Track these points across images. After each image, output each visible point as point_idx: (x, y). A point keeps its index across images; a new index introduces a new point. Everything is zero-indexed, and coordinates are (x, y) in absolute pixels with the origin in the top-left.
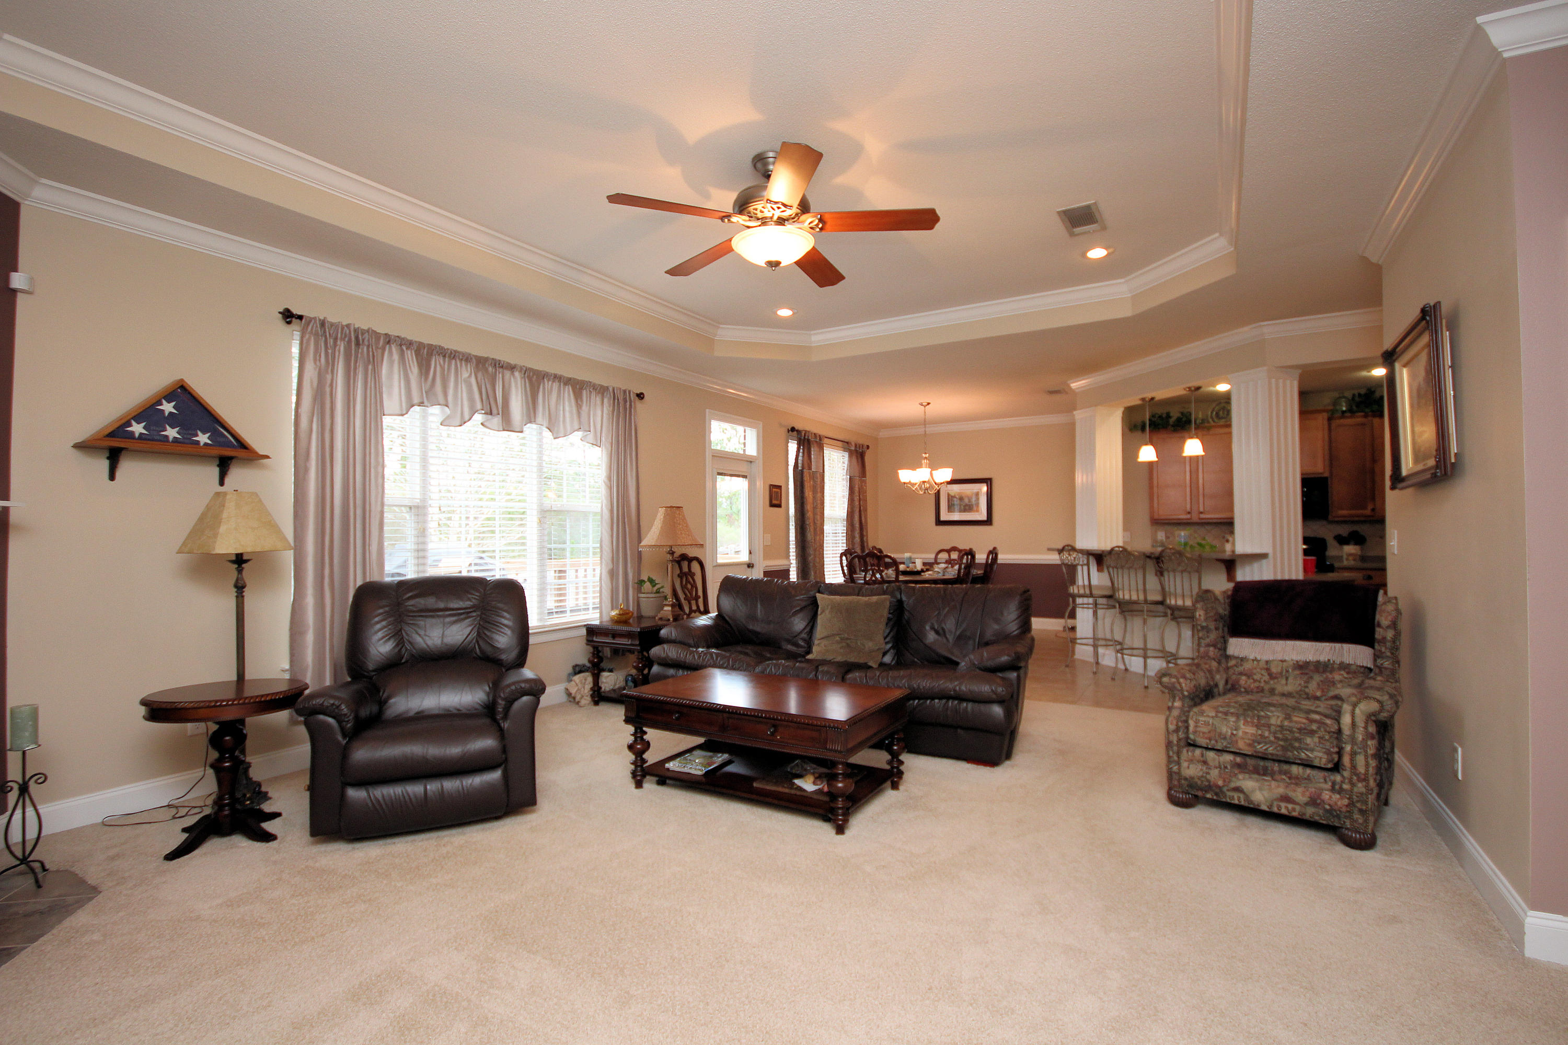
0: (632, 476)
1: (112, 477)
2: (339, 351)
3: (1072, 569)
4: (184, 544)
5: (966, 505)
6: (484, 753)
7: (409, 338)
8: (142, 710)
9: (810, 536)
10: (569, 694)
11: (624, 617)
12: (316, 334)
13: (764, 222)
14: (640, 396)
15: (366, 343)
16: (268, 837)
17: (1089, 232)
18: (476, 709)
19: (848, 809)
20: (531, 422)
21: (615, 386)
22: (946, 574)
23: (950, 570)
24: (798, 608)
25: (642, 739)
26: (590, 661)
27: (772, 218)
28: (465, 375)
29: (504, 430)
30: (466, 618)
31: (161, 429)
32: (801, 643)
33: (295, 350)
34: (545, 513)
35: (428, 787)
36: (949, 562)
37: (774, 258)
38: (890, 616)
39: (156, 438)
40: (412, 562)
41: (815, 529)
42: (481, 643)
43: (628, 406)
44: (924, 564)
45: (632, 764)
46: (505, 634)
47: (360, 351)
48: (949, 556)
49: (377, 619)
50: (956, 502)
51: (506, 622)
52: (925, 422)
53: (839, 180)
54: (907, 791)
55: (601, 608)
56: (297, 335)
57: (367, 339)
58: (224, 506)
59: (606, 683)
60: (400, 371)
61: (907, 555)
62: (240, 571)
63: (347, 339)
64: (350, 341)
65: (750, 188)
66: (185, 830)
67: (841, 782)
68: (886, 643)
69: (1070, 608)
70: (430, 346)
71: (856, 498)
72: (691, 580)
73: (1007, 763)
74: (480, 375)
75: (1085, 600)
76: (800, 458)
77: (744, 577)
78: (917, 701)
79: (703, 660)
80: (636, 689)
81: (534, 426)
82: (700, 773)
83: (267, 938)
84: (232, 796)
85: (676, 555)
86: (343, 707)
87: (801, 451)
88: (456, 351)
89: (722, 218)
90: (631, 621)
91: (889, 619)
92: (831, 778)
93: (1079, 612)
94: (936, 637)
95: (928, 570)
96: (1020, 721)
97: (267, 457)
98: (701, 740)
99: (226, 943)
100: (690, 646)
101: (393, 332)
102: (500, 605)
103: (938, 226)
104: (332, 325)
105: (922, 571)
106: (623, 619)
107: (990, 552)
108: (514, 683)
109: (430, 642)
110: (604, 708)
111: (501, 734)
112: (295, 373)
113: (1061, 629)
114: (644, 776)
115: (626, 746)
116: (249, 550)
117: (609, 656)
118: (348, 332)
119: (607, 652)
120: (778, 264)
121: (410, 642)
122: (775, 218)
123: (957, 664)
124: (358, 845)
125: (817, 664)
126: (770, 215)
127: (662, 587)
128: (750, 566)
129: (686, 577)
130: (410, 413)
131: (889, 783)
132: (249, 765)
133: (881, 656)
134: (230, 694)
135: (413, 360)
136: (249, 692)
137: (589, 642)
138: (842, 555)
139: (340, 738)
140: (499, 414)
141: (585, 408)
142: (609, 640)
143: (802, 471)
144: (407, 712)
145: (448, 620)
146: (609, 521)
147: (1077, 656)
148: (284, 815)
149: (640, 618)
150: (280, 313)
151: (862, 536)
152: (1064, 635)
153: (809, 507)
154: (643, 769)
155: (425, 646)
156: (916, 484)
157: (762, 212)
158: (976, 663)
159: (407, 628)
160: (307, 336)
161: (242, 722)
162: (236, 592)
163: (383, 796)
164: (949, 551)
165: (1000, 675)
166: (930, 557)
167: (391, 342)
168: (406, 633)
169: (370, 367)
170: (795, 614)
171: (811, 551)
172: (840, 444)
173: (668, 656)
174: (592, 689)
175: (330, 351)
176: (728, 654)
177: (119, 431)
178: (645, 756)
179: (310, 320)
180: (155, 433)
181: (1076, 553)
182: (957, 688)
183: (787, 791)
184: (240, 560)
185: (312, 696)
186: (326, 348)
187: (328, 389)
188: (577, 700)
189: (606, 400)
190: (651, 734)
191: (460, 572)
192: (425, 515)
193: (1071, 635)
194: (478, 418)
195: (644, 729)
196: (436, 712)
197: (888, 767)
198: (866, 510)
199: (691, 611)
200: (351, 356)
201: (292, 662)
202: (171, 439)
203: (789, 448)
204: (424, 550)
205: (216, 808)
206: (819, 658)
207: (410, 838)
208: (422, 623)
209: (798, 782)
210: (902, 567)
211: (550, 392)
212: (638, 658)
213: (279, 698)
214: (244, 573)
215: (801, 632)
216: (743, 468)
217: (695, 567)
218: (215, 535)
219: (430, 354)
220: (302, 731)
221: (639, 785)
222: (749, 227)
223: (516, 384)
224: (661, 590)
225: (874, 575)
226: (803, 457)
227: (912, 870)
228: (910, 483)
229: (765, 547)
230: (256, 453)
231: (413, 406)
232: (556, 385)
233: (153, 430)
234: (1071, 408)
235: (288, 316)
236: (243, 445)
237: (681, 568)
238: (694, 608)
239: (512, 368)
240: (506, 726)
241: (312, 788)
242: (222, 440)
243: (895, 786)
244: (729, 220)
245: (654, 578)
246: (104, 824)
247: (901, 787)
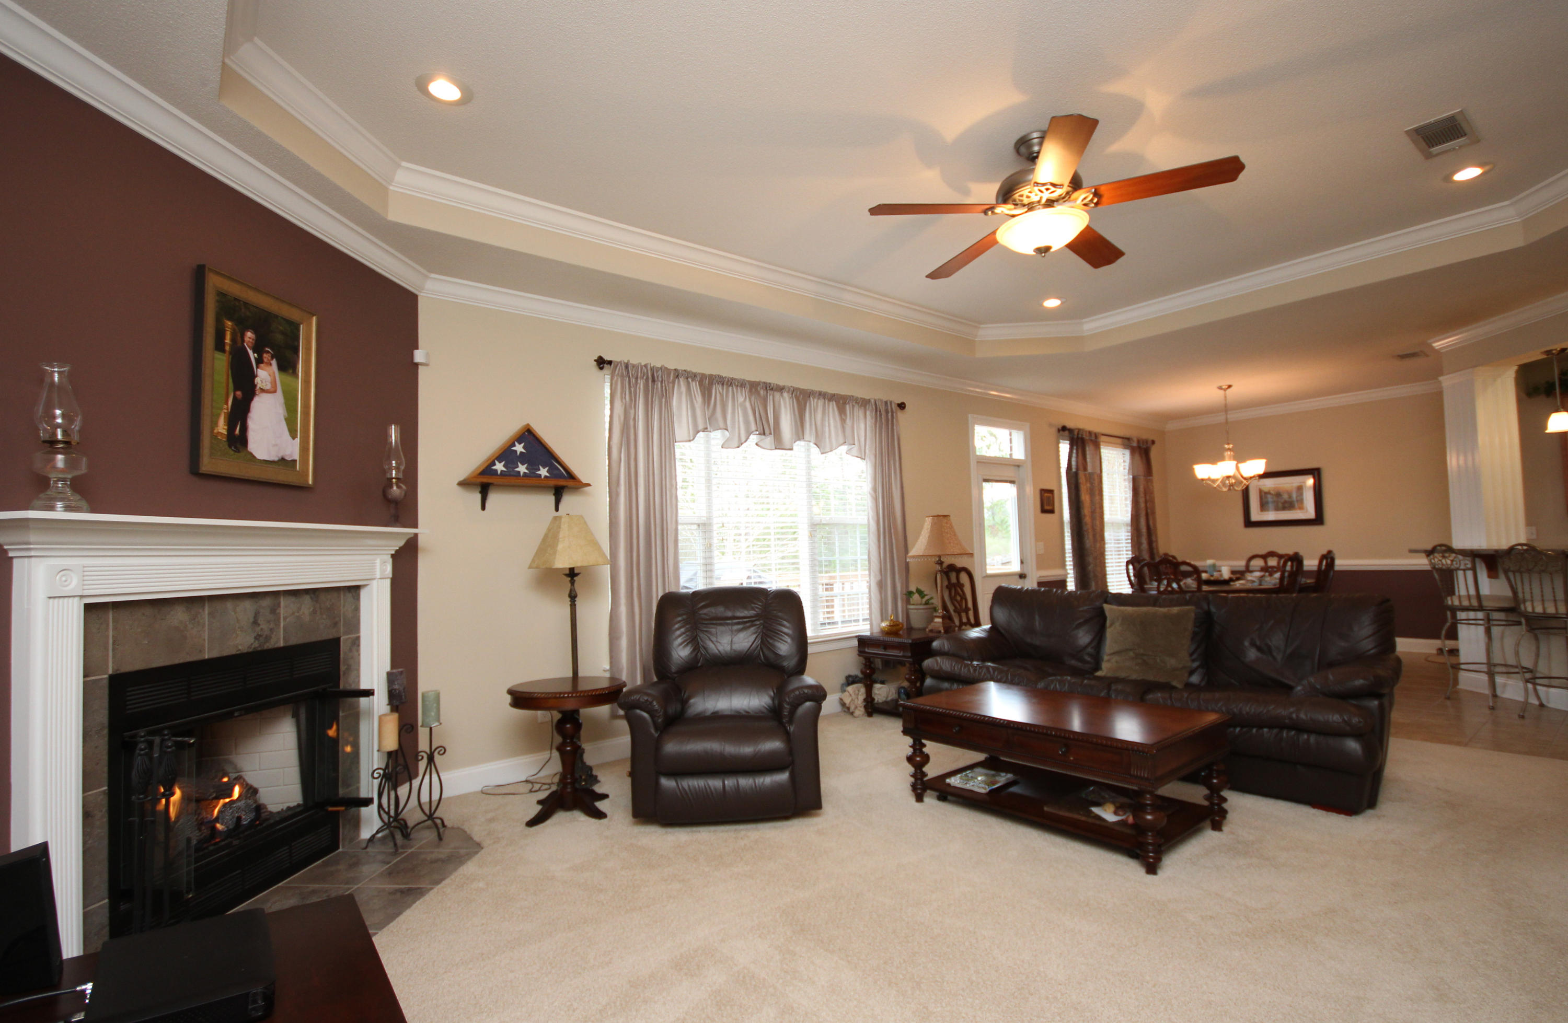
0: (896, 488)
1: (483, 508)
2: (640, 389)
3: (1448, 576)
4: (533, 561)
5: (1285, 502)
6: (772, 754)
7: (694, 371)
8: (508, 698)
9: (1088, 542)
10: (843, 704)
11: (894, 629)
12: (622, 376)
13: (1031, 207)
14: (902, 406)
15: (660, 379)
16: (600, 815)
17: (1454, 149)
18: (763, 712)
19: (1160, 846)
20: (799, 439)
21: (876, 398)
22: (1263, 583)
23: (1268, 579)
24: (1081, 620)
25: (922, 752)
26: (862, 672)
27: (1039, 202)
28: (741, 399)
29: (776, 449)
30: (749, 627)
31: (515, 466)
32: (1088, 658)
33: (607, 391)
34: (815, 527)
35: (726, 782)
36: (1265, 569)
37: (1042, 244)
38: (1197, 629)
39: (512, 473)
40: (701, 574)
41: (1094, 536)
42: (765, 650)
43: (890, 417)
44: (1233, 572)
45: (912, 776)
46: (786, 642)
47: (655, 386)
48: (1266, 562)
49: (677, 626)
50: (1270, 498)
51: (786, 630)
52: (1226, 408)
53: (1116, 147)
54: (1232, 833)
55: (871, 620)
56: (608, 378)
57: (660, 376)
58: (560, 528)
59: (879, 694)
60: (687, 402)
61: (1210, 562)
62: (572, 583)
63: (645, 378)
64: (647, 378)
65: (1012, 175)
66: (539, 802)
67: (1149, 814)
68: (1193, 661)
69: (1448, 624)
70: (711, 376)
71: (1142, 500)
72: (960, 591)
73: (1370, 812)
74: (753, 398)
75: (1472, 615)
76: (1074, 459)
77: (1019, 587)
78: (1238, 729)
79: (980, 673)
80: (910, 701)
81: (802, 443)
82: (983, 791)
83: (605, 902)
84: (573, 774)
85: (945, 565)
86: (655, 703)
87: (1075, 451)
88: (732, 379)
89: (985, 212)
90: (901, 632)
91: (1195, 634)
92: (1137, 809)
93: (1464, 632)
94: (1259, 654)
95: (1238, 579)
96: (1385, 762)
97: (589, 485)
98: (980, 757)
99: (575, 903)
100: (963, 659)
101: (681, 367)
102: (780, 614)
103: (1242, 176)
104: (634, 366)
105: (1231, 580)
106: (893, 630)
107: (1323, 557)
108: (798, 689)
109: (721, 648)
110: (878, 720)
111: (788, 737)
112: (607, 412)
113: (1435, 652)
114: (924, 790)
115: (905, 758)
116: (579, 564)
117: (880, 667)
118: (646, 371)
119: (878, 663)
120: (1047, 249)
121: (705, 648)
122: (1043, 201)
123: (1291, 688)
124: (670, 830)
125: (1109, 682)
126: (1037, 199)
127: (932, 598)
128: (1022, 576)
129: (954, 588)
130: (696, 438)
131: (1208, 823)
132: (583, 751)
133: (1186, 675)
134: (568, 688)
135: (697, 391)
136: (583, 687)
137: (861, 652)
138: (1128, 563)
139: (653, 731)
140: (771, 434)
141: (848, 422)
142: (880, 651)
143: (1076, 474)
144: (705, 711)
145: (735, 627)
146: (876, 533)
147: (1462, 686)
148: (610, 796)
149: (910, 629)
150: (595, 361)
151: (1150, 543)
152: (1441, 659)
153: (1086, 511)
154: (923, 783)
155: (717, 651)
156: (1217, 480)
157: (1028, 197)
158: (1318, 687)
159: (702, 635)
160: (615, 378)
161: (576, 712)
162: (571, 601)
163: (689, 786)
164: (1264, 557)
165: (1354, 702)
166: (1240, 564)
167: (680, 376)
168: (701, 639)
169: (664, 400)
170: (1079, 626)
171: (1090, 559)
172: (1119, 441)
173: (941, 668)
174: (865, 700)
175: (632, 390)
176: (1005, 669)
177: (487, 470)
178: (925, 769)
179: (618, 363)
180: (511, 469)
181: (1454, 555)
182: (1294, 716)
183: (1083, 818)
184: (572, 574)
185: (631, 692)
186: (630, 387)
187: (632, 423)
188: (851, 711)
189: (868, 413)
190: (931, 747)
191: (742, 584)
192: (711, 531)
193: (1453, 660)
194: (754, 438)
195: (924, 741)
196: (729, 713)
197: (1206, 803)
198: (1154, 513)
199: (962, 624)
200: (649, 391)
201: (611, 663)
202: (522, 474)
203: (1061, 449)
204: (711, 564)
205: (561, 785)
206: (1109, 675)
207: (712, 828)
208: (713, 630)
209: (1096, 810)
210: (1204, 576)
211: (816, 410)
212: (910, 670)
213: (605, 693)
214: (576, 585)
215: (1086, 647)
216: (1010, 473)
217: (964, 578)
218: (555, 553)
219: (711, 384)
220: (623, 725)
221: (919, 799)
222: (1013, 216)
223: (785, 404)
224: (931, 601)
225: (1169, 584)
226: (1077, 457)
227: (1250, 926)
228: (1209, 479)
229: (1039, 556)
230: (581, 482)
231: (698, 432)
232: (821, 402)
233: (510, 467)
234: (1437, 372)
235: (601, 363)
236: (571, 476)
237: (949, 579)
238: (965, 620)
239: (781, 389)
240: (792, 730)
241: (632, 774)
242: (556, 472)
243: (1217, 827)
244: (993, 212)
245: (923, 590)
246: (482, 792)
247: (1225, 828)
